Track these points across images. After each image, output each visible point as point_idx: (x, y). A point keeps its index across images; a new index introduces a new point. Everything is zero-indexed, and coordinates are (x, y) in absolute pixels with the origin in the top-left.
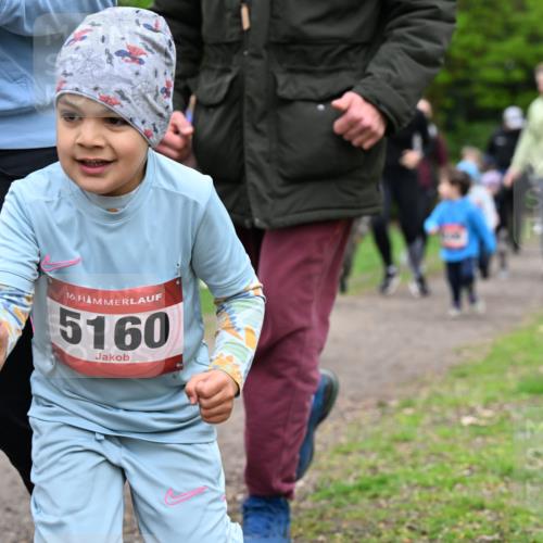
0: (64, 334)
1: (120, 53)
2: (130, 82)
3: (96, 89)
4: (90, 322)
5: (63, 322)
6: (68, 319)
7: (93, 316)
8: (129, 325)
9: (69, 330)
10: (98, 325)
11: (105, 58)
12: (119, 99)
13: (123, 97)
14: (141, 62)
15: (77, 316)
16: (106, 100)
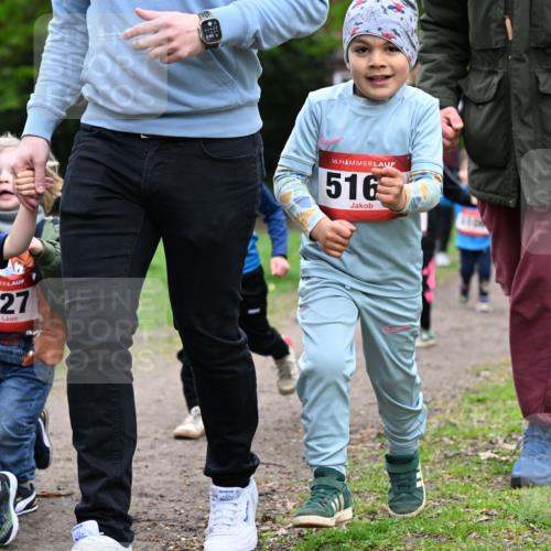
0: (329, 192)
1: (390, 7)
2: (398, 24)
3: (380, 29)
4: (347, 180)
5: (329, 183)
6: (333, 179)
7: (349, 174)
8: (372, 182)
9: (333, 188)
10: (352, 180)
11: (382, 10)
12: (393, 34)
13: (396, 33)
14: (403, 12)
15: (338, 176)
16: (387, 35)
